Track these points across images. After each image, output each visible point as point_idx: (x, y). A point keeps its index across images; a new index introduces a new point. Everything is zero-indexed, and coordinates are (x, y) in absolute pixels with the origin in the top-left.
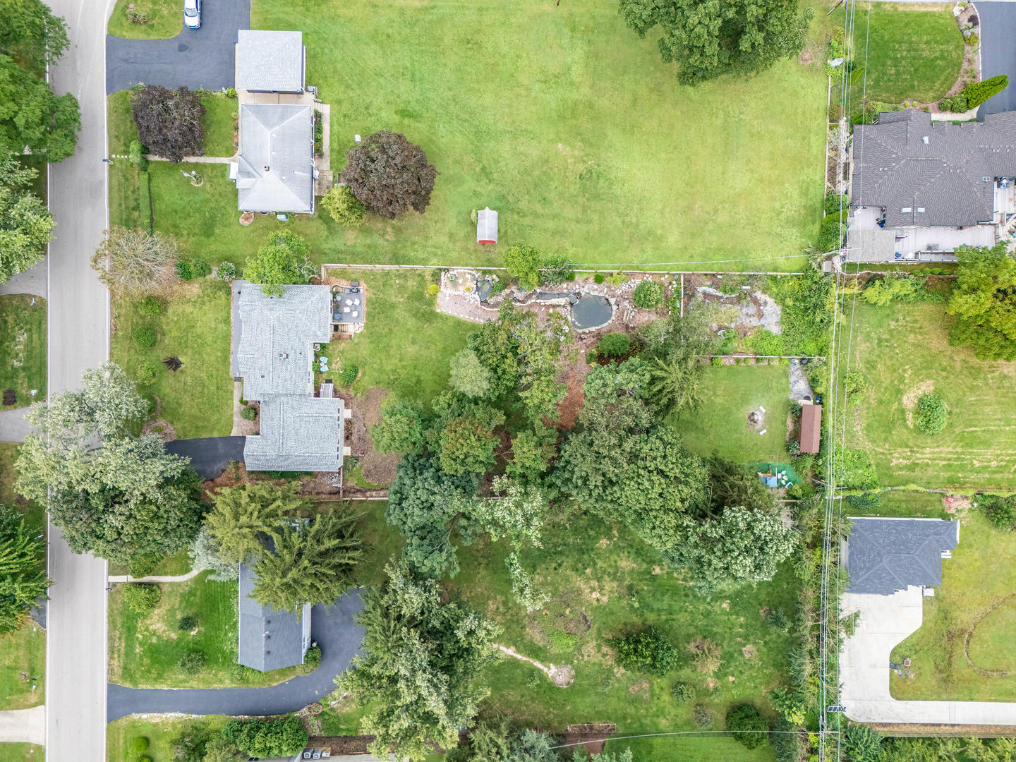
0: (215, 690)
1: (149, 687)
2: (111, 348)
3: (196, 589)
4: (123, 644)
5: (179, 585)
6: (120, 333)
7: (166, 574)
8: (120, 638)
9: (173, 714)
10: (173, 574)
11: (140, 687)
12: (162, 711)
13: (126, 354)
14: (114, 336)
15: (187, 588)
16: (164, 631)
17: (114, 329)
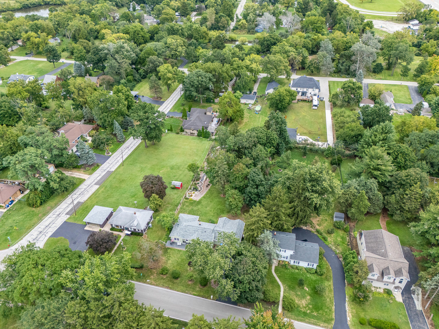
0: (334, 289)
1: (334, 314)
2: (175, 290)
3: (287, 284)
4: (313, 320)
5: (285, 290)
6: (170, 286)
7: (279, 294)
8: (310, 320)
9: (347, 307)
10: (280, 291)
11: (334, 317)
12: (346, 311)
13: (180, 287)
14: (171, 289)
15: (287, 287)
16: (306, 301)
17: (168, 287)
